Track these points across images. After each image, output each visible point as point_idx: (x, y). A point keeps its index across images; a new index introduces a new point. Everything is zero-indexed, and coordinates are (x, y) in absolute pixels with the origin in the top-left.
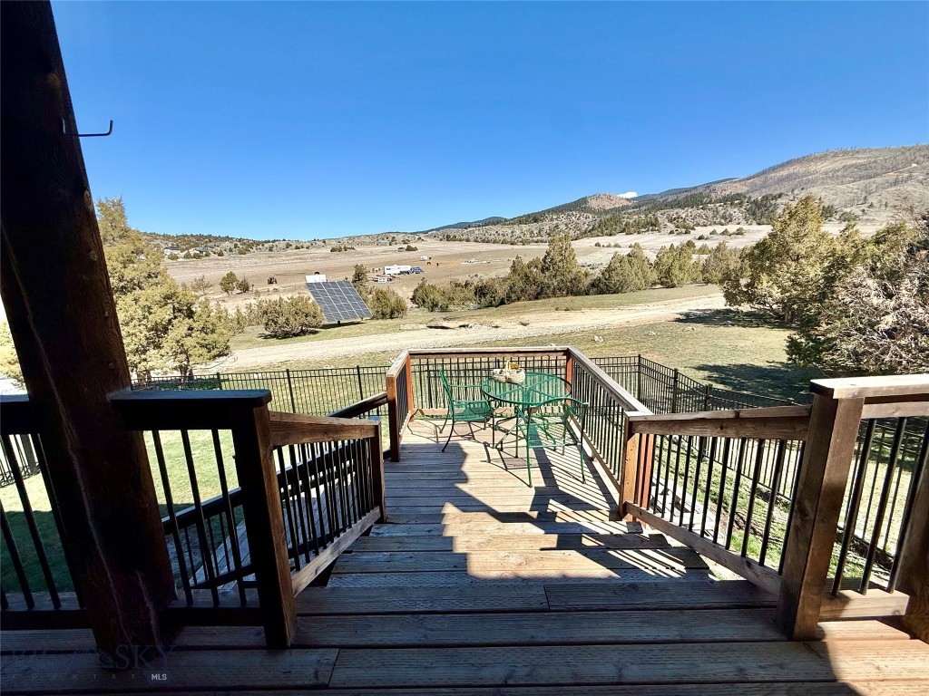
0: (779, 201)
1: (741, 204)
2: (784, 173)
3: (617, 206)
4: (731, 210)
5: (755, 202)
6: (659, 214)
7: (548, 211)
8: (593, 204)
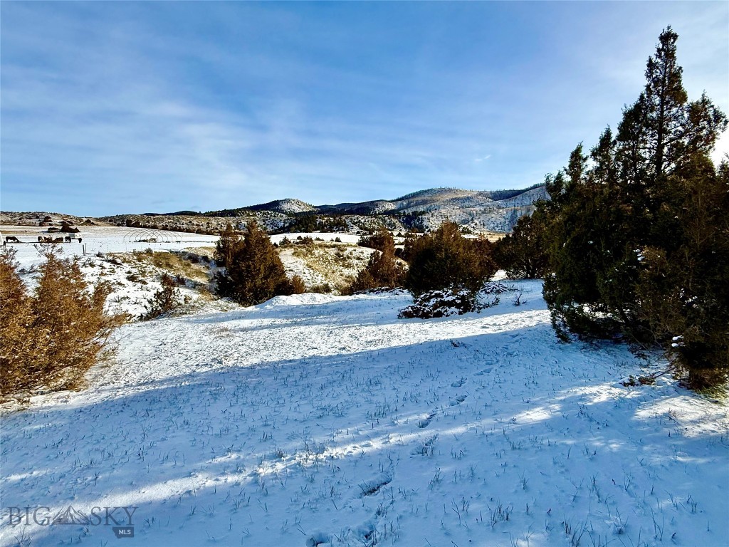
0: (424, 216)
1: (400, 217)
2: (419, 199)
3: (305, 210)
4: (394, 220)
5: (408, 216)
6: (344, 218)
7: (245, 209)
8: (286, 207)
